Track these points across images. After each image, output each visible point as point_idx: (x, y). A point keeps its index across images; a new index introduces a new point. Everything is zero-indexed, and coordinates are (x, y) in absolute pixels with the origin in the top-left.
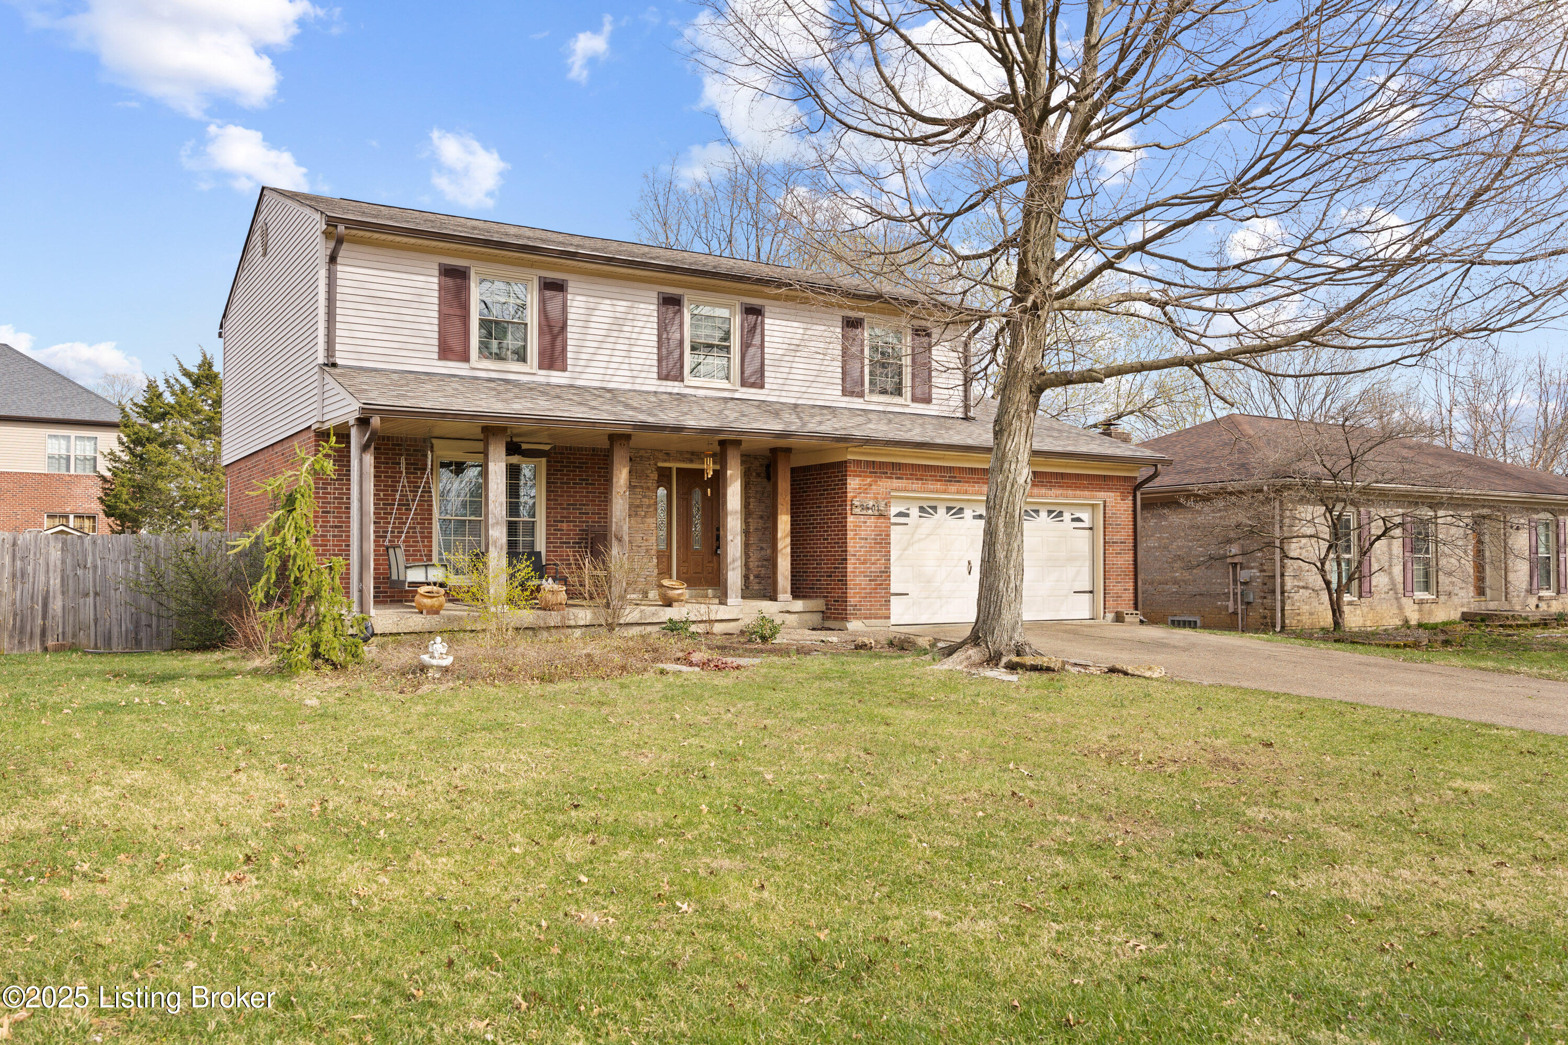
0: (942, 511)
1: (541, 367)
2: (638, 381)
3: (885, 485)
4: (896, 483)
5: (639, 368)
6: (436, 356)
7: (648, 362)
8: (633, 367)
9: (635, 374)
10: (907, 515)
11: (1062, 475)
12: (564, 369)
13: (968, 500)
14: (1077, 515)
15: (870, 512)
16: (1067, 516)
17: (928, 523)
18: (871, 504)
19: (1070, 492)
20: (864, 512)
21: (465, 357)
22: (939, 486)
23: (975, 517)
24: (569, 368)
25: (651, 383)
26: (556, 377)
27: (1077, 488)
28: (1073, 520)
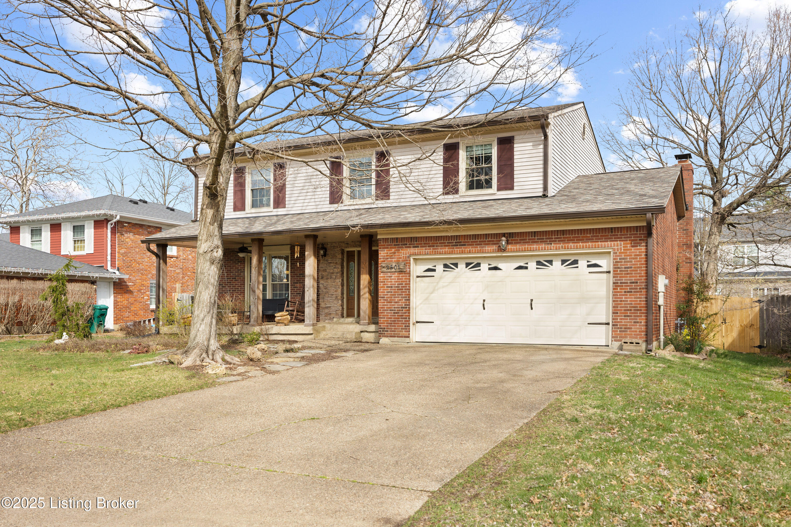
0: (462, 266)
1: (274, 208)
2: (319, 207)
3: (405, 252)
4: (412, 250)
5: (319, 200)
6: (232, 210)
7: (324, 196)
8: (316, 200)
9: (317, 203)
10: (434, 270)
11: (563, 232)
12: (285, 207)
13: (484, 257)
14: (593, 262)
15: (393, 270)
16: (583, 263)
17: (450, 275)
18: (394, 265)
19: (571, 245)
20: (389, 270)
21: (243, 208)
22: (447, 249)
23: (490, 269)
24: (287, 206)
25: (327, 207)
26: (281, 211)
27: (582, 240)
28: (589, 266)
